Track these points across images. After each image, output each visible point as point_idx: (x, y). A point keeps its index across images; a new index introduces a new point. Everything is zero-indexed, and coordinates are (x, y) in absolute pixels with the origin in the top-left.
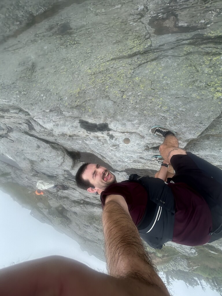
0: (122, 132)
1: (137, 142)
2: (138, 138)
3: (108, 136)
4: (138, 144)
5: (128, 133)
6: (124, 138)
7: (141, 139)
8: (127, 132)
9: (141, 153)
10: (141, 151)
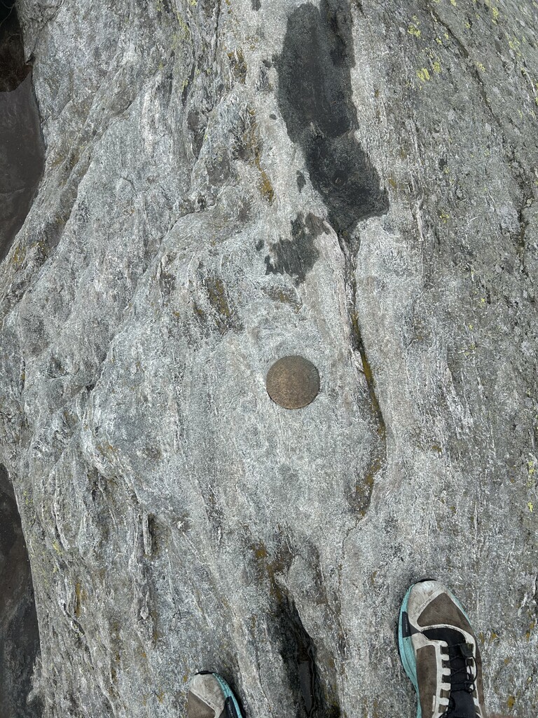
0: (356, 328)
1: (305, 467)
2: (339, 468)
3: (296, 225)
4: (289, 476)
5: (361, 380)
6: (310, 354)
7: (339, 488)
8: (367, 371)
9: (218, 525)
10: (231, 521)
